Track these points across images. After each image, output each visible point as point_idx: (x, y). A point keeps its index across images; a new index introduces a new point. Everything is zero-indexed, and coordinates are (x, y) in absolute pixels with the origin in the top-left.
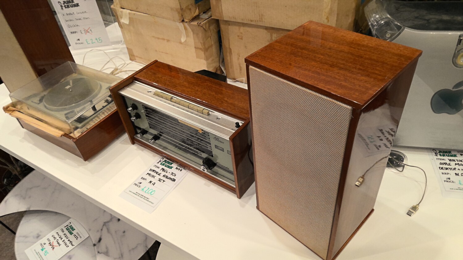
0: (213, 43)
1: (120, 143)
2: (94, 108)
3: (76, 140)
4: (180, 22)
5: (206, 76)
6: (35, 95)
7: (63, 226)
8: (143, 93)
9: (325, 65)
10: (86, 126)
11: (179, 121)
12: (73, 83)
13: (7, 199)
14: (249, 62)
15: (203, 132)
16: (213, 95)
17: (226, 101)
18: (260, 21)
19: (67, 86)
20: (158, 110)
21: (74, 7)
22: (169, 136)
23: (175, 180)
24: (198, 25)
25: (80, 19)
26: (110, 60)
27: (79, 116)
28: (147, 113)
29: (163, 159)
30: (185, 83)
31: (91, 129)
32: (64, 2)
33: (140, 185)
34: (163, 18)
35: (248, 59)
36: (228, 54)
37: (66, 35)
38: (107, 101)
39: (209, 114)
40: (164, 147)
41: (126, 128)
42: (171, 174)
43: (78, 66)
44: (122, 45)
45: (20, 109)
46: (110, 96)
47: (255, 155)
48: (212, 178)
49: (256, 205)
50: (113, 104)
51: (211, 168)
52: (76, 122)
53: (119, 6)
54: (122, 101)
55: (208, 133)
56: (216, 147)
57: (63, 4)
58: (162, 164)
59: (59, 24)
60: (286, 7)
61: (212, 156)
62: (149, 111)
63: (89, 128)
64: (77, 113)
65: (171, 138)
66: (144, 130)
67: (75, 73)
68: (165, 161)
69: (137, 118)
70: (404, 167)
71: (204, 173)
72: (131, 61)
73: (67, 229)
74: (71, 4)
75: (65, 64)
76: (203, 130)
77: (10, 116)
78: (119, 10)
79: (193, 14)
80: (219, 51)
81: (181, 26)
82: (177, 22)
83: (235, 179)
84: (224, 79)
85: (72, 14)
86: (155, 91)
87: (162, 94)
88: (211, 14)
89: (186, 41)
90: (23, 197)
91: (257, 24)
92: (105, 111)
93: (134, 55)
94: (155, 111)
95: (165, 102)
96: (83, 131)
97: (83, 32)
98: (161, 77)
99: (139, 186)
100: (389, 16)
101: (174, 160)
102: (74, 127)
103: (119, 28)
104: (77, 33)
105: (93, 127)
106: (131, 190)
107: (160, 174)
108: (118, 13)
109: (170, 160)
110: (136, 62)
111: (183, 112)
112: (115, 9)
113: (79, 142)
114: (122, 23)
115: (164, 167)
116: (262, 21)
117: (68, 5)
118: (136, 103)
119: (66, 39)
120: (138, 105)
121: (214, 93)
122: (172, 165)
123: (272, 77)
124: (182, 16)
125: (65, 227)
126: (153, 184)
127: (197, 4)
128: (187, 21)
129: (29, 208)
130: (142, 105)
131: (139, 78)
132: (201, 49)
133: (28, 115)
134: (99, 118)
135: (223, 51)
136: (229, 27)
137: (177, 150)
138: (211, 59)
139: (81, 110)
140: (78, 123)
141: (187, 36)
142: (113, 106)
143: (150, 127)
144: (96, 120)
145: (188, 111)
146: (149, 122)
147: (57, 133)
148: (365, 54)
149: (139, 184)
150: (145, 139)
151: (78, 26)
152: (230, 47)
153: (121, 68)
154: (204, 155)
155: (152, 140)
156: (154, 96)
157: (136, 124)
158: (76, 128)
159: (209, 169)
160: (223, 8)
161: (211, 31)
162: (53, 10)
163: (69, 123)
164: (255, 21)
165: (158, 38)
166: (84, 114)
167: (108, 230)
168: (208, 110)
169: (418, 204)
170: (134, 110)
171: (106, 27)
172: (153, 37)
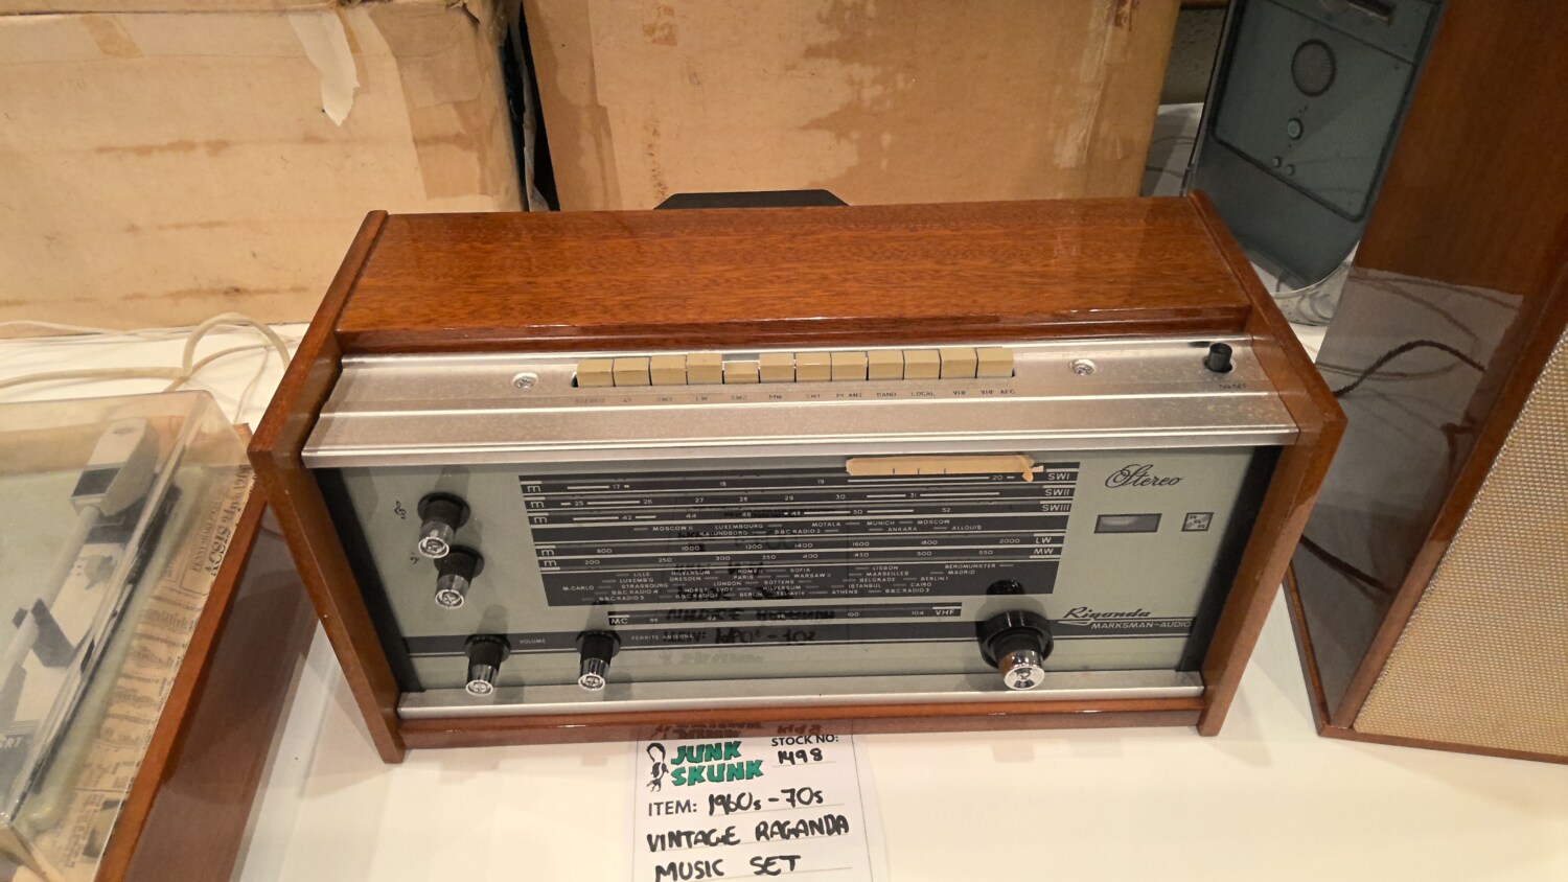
15: (1040, 469)
23: (842, 819)
28: (550, 518)
42: (791, 801)
55: (1074, 462)
56: (1105, 522)
95: (701, 398)
107: (729, 834)
109: (703, 734)
111: (867, 406)
115: (712, 788)
118: (456, 484)
122: (747, 754)
130: (525, 477)
143: (553, 602)
145: (890, 395)
152: (603, 98)
156: (587, 392)
172: (101, 150)
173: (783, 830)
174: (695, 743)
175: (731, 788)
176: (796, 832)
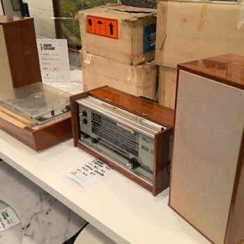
2: (53, 114)
10: (44, 124)
11: (117, 124)
14: (180, 67)
15: (134, 133)
21: (51, 50)
22: (106, 139)
23: (104, 175)
25: (53, 59)
28: (93, 119)
29: (97, 159)
38: (63, 111)
42: (101, 171)
46: (66, 108)
51: (135, 167)
53: (85, 51)
55: (138, 133)
56: (143, 147)
57: (43, 46)
58: (95, 163)
61: (138, 156)
62: (95, 117)
63: (46, 126)
66: (87, 134)
69: (84, 123)
73: (3, 215)
74: (49, 47)
78: (85, 54)
79: (140, 60)
81: (129, 68)
82: (127, 65)
83: (153, 179)
85: (48, 55)
88: (154, 62)
89: (130, 81)
92: (60, 117)
96: (41, 127)
97: (52, 69)
101: (105, 162)
104: (47, 69)
106: (67, 176)
107: (92, 169)
108: (83, 56)
112: (82, 53)
117: (47, 48)
120: (87, 111)
122: (103, 165)
126: (85, 175)
127: (145, 54)
128: (135, 64)
132: (141, 88)
134: (55, 121)
140: (39, 121)
143: (92, 132)
144: (52, 121)
146: (93, 127)
147: (21, 125)
149: (74, 173)
151: (49, 64)
154: (131, 156)
155: (91, 143)
156: (102, 106)
157: (82, 130)
161: (151, 75)
170: (83, 116)
173: (97, 172)
174: (100, 161)
175: (98, 166)
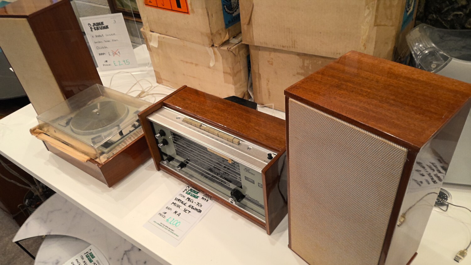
0: (241, 68)
1: (145, 169)
2: (121, 133)
3: (102, 165)
4: (209, 47)
5: (236, 102)
6: (62, 118)
7: (82, 253)
8: (172, 119)
9: (373, 100)
10: (112, 151)
11: (208, 150)
12: (101, 106)
13: (28, 223)
14: (288, 94)
15: (233, 162)
16: (244, 123)
17: (258, 130)
18: (292, 47)
19: (94, 109)
20: (187, 138)
21: (104, 29)
22: (197, 165)
23: (201, 211)
24: (228, 50)
25: (109, 41)
26: (137, 83)
27: (106, 141)
28: (175, 140)
29: (189, 187)
30: (214, 110)
31: (117, 154)
32: (94, 24)
33: (165, 215)
34: (193, 43)
35: (287, 91)
36: (257, 79)
37: (94, 56)
38: (134, 126)
39: (239, 144)
40: (190, 175)
41: (152, 154)
42: (197, 204)
43: (105, 89)
44: (149, 67)
45: (46, 132)
46: (138, 121)
47: (289, 191)
48: (240, 211)
49: (288, 244)
50: (140, 129)
51: (239, 200)
52: (102, 147)
53: (148, 29)
54: (150, 127)
55: (238, 164)
56: (246, 178)
57: (93, 26)
58: (188, 193)
59: (87, 44)
60: (320, 33)
61: (241, 187)
62: (177, 138)
63: (115, 153)
64: (104, 138)
65: (199, 166)
66: (170, 156)
67: (103, 96)
68: (191, 190)
69: (164, 145)
70: (448, 206)
71: (232, 205)
72: (158, 84)
73: (87, 257)
74: (100, 26)
75: (93, 86)
76: (232, 160)
77: (36, 138)
78: (149, 34)
79: (223, 38)
80: (248, 77)
81: (210, 50)
82: (207, 47)
83: (266, 214)
84: (254, 105)
85: (101, 36)
86: (184, 117)
87: (190, 121)
88: (242, 39)
89: (214, 66)
90: (44, 221)
91: (289, 50)
92: (132, 136)
93: (161, 79)
94: (183, 138)
95: (194, 129)
96: (109, 156)
97: (111, 54)
98: (191, 104)
99: (163, 216)
100: (433, 45)
101: (200, 190)
102: (100, 152)
103: (148, 51)
104: (105, 55)
105: (120, 152)
106: (155, 221)
107: (185, 204)
108: (147, 37)
109: (195, 189)
110: (163, 85)
111: (212, 140)
112: (144, 32)
113: (105, 168)
114: (151, 46)
115: (189, 196)
116: (295, 47)
117: (98, 27)
118: (164, 130)
119: (94, 61)
120: (166, 132)
121: (244, 122)
122: (199, 195)
123: (314, 112)
124: (212, 40)
125: (85, 254)
126: (178, 214)
127: (228, 29)
128: (217, 46)
129: (50, 233)
130: (171, 132)
131: (168, 103)
132: (229, 74)
133: (54, 138)
134: (125, 143)
135: (251, 76)
136: (260, 52)
137: (203, 178)
138: (239, 84)
139: (109, 135)
140: (105, 148)
141: (216, 60)
142: (140, 131)
143: (177, 154)
144: (122, 145)
145: (217, 140)
146: (176, 149)
147: (83, 158)
148: (416, 89)
149: (163, 214)
150: (171, 166)
151: (106, 47)
152: (260, 73)
153: (148, 90)
154: (233, 186)
155: (178, 168)
156: (183, 123)
157: (163, 151)
158: (102, 153)
159: (238, 201)
160: (254, 34)
161: (240, 56)
162: (82, 31)
163: (96, 148)
164: (288, 47)
165: (187, 62)
166: (111, 139)
167: (129, 259)
168: (238, 139)
169: (466, 249)
170: (161, 136)
171: (134, 49)
172: (181, 60)
173: (192, 208)
174: (193, 189)
175: (191, 198)
176: (194, 209)
